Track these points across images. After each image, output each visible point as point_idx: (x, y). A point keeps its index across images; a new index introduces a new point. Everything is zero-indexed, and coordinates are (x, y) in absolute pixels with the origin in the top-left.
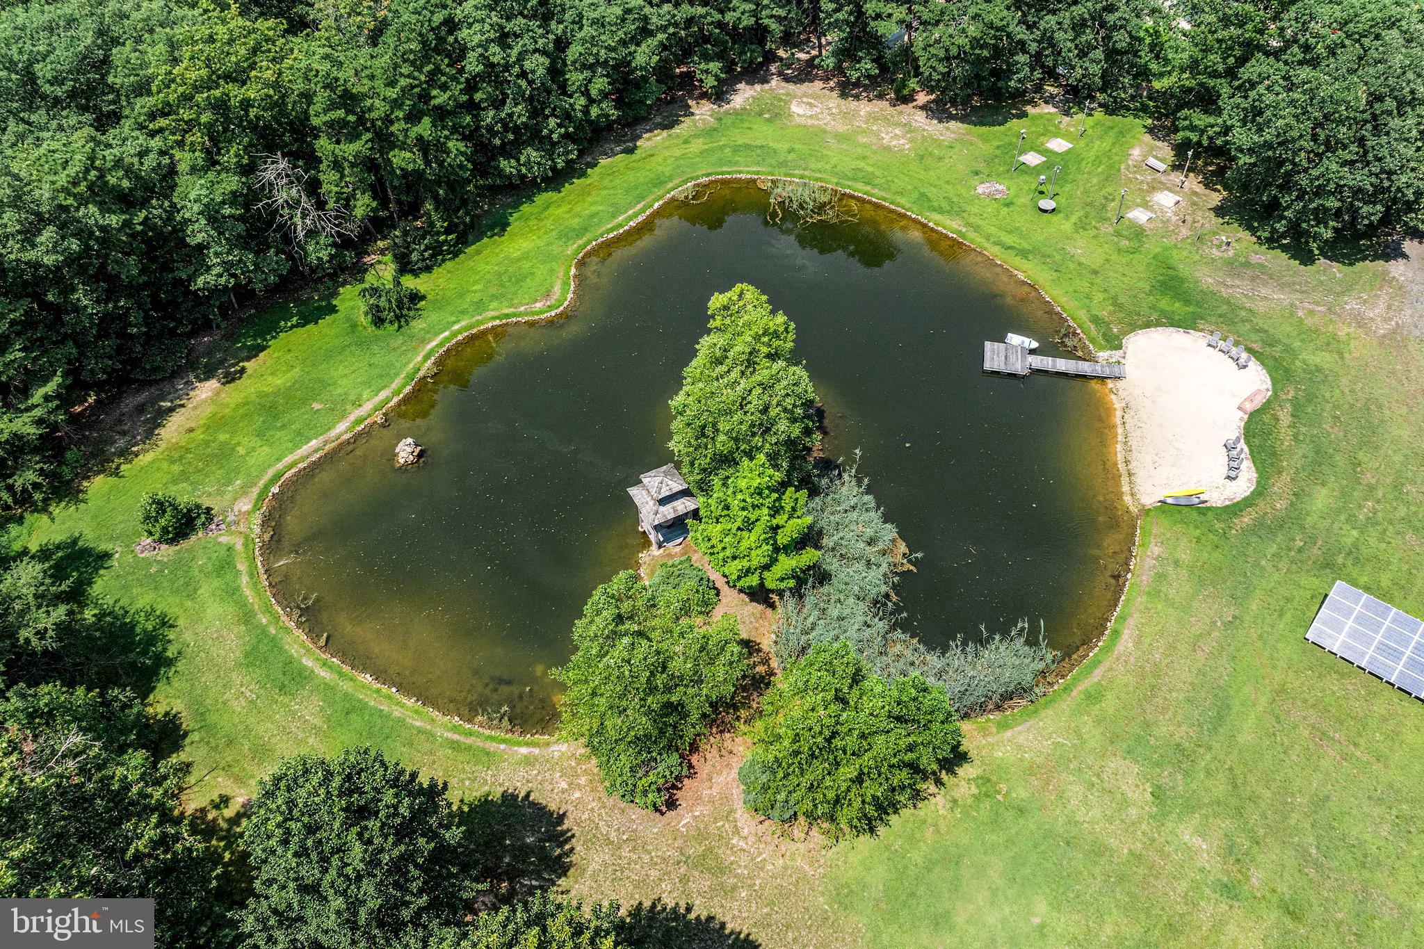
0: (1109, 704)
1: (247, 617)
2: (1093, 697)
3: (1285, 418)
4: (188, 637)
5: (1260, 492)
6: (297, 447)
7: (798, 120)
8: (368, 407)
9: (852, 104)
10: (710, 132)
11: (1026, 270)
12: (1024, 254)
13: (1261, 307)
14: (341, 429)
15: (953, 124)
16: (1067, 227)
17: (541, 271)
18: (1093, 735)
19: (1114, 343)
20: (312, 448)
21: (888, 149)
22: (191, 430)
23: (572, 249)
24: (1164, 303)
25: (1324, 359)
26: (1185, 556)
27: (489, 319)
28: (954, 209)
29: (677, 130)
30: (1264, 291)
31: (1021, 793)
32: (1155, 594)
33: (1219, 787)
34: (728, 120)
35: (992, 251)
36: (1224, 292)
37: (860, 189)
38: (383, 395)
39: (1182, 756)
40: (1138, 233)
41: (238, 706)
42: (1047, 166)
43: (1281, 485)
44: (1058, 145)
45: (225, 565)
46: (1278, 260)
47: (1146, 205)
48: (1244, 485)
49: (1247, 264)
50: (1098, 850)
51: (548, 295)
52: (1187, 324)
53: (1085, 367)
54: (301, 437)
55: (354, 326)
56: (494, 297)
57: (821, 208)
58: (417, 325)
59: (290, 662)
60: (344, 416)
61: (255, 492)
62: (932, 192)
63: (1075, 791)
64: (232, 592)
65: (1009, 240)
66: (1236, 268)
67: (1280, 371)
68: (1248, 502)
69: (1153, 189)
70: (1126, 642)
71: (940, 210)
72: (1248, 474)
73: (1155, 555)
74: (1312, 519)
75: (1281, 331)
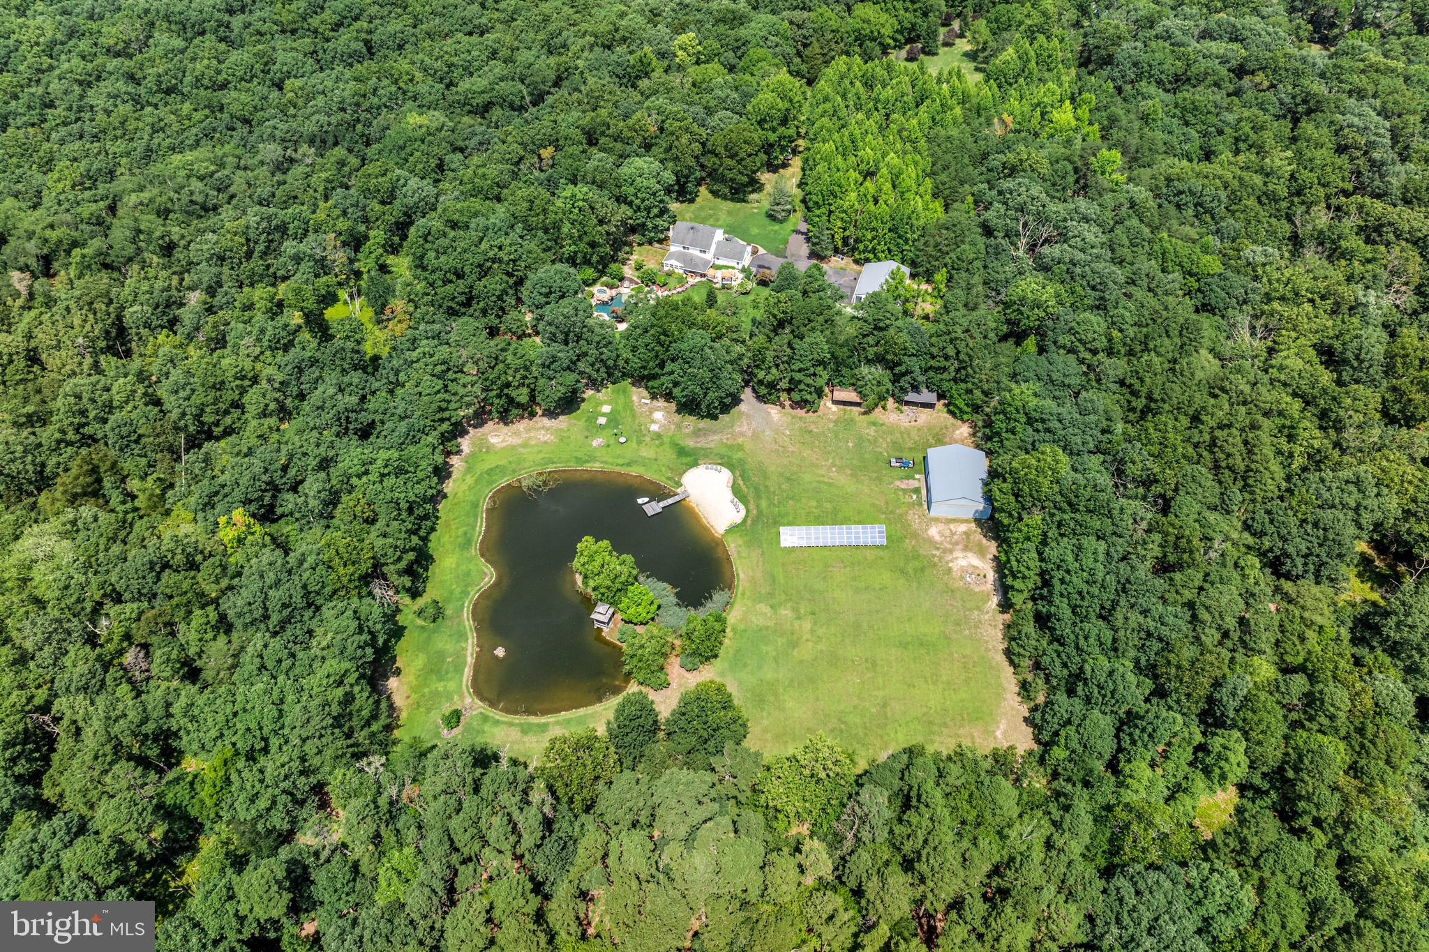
0: (748, 593)
1: (511, 724)
2: (743, 594)
3: (741, 482)
4: (496, 742)
5: (748, 511)
6: (462, 674)
7: (499, 446)
8: (470, 648)
9: (513, 427)
10: (469, 470)
11: (634, 471)
12: (629, 465)
13: (712, 445)
14: (470, 660)
15: (561, 418)
16: (634, 445)
17: (472, 567)
18: (749, 603)
19: (679, 484)
20: (468, 673)
21: (546, 442)
22: (408, 697)
23: (474, 551)
24: (684, 460)
25: (740, 455)
26: (741, 542)
27: (474, 595)
28: (592, 459)
29: (454, 476)
30: (710, 438)
31: (743, 627)
32: (740, 557)
33: (783, 597)
34: (470, 461)
35: (617, 469)
36: (699, 445)
37: (551, 468)
38: (470, 641)
39: (771, 595)
40: (658, 436)
41: (534, 745)
42: (609, 421)
43: (752, 506)
44: (606, 409)
45: (485, 718)
46: (706, 423)
47: (653, 422)
48: (743, 513)
49: (699, 430)
50: (767, 627)
51: (485, 574)
52: (695, 464)
53: (677, 498)
54: (459, 669)
55: (423, 627)
56: (466, 586)
57: (545, 483)
58: (448, 612)
59: (538, 725)
60: (465, 656)
61: (466, 694)
62: (579, 455)
63: (754, 619)
64: (497, 722)
65: (620, 461)
66: (697, 433)
67: (730, 466)
68: (747, 516)
69: (651, 413)
70: (742, 576)
71: (587, 461)
72: (742, 507)
73: (734, 547)
74: (765, 511)
75: (723, 451)
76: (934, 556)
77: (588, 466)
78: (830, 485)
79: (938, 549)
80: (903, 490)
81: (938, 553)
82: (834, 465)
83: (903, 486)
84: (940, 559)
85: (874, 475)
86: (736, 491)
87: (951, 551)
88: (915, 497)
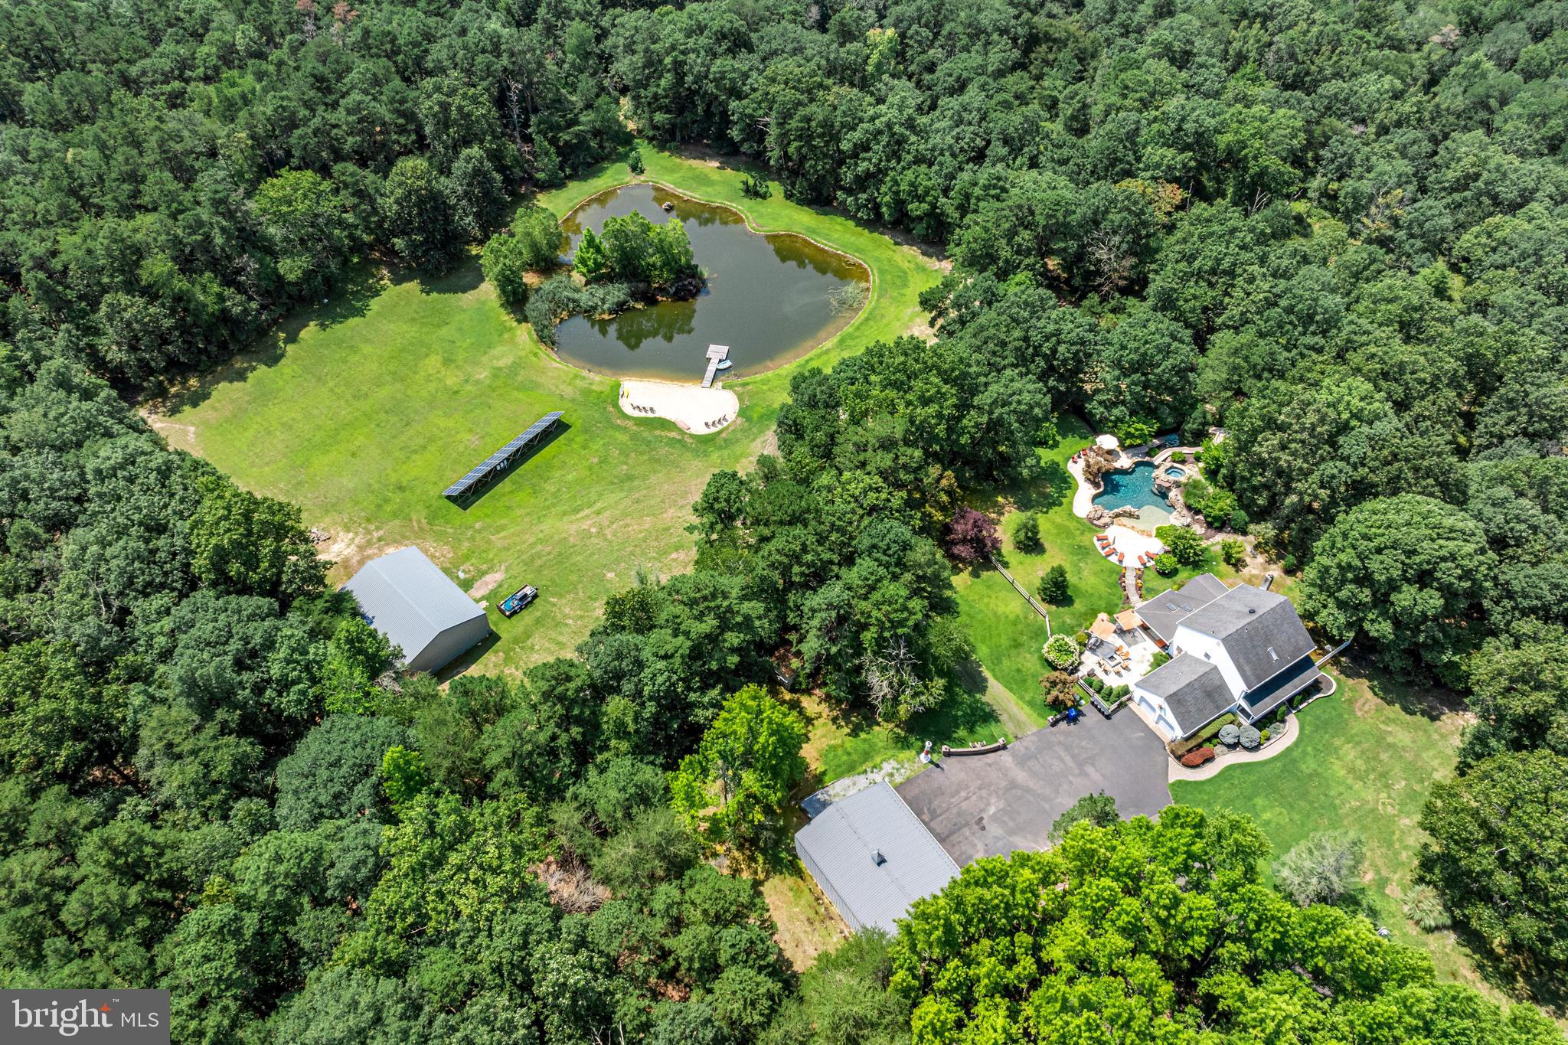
3: (673, 434)
5: (625, 415)
10: (921, 268)
13: (757, 444)
19: (727, 387)
24: (760, 410)
25: (715, 459)
27: (745, 214)
29: (921, 257)
32: (576, 376)
36: (770, 433)
48: (628, 410)
52: (743, 413)
58: (745, 200)
67: (706, 440)
68: (620, 411)
72: (636, 414)
73: (598, 380)
74: (610, 432)
75: (738, 449)
76: (378, 529)
77: (835, 340)
78: (576, 511)
79: (380, 539)
80: (484, 573)
81: (376, 535)
82: (600, 533)
83: (488, 578)
84: (368, 532)
85: (538, 563)
86: (664, 424)
87: (361, 548)
88: (462, 575)
